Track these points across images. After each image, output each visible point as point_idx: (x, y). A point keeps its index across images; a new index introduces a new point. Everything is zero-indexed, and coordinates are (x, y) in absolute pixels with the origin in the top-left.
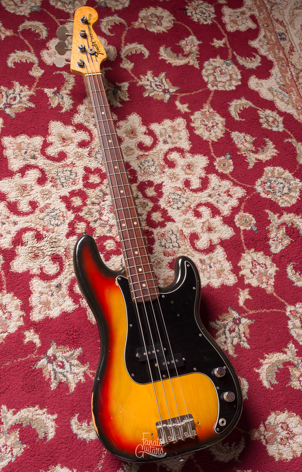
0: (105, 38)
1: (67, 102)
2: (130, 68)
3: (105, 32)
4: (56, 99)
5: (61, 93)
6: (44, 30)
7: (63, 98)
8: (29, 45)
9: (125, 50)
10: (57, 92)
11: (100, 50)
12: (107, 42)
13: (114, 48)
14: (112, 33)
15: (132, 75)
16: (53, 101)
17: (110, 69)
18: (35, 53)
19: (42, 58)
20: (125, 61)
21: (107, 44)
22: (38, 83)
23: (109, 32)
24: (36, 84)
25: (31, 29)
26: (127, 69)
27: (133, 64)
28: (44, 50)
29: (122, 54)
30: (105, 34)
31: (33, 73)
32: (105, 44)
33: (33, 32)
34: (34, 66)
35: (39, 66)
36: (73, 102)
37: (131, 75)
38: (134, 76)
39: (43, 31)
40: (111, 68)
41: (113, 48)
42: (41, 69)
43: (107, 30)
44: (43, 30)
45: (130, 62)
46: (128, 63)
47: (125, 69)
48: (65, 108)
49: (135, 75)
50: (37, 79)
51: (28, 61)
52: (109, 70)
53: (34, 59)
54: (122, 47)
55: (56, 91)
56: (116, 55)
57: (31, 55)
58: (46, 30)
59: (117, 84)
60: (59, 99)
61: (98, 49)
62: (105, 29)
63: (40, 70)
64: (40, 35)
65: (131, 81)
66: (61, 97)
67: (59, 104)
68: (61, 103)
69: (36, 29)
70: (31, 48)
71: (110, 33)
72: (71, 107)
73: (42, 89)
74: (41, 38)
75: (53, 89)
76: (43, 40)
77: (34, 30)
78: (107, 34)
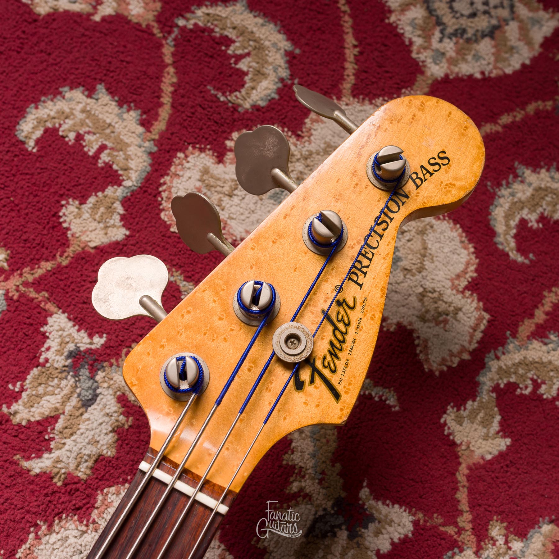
0: (477, 253)
1: (90, 434)
2: (478, 453)
3: (500, 227)
4: (58, 386)
5: (100, 376)
6: (273, 77)
7: (87, 403)
8: (166, 99)
9: (517, 357)
10: (90, 359)
11: (340, 365)
12: (471, 274)
13: (481, 319)
14: (519, 249)
15: (462, 495)
16: (41, 390)
17: (392, 401)
18: (159, 143)
19: (167, 179)
20: (480, 408)
21: (464, 283)
22: (59, 270)
23: (516, 236)
24: (47, 266)
25: (228, 41)
26: (462, 450)
27: (503, 444)
28: (202, 150)
29: (494, 365)
30: (492, 233)
31: (79, 216)
32: (458, 276)
33: (231, 57)
34: (110, 191)
35: (125, 202)
36: (110, 453)
37: (456, 489)
38: (464, 506)
39: (265, 76)
40: (399, 399)
41: (476, 314)
42: (123, 218)
43: (513, 223)
44: (269, 70)
45: (495, 426)
46: (485, 423)
47: (453, 444)
48: (56, 454)
49: (473, 506)
50: (70, 251)
51: (104, 157)
52: (382, 401)
53: (132, 164)
54: (514, 335)
55: (89, 352)
56: (466, 356)
57: (138, 141)
58: (282, 80)
59: (364, 493)
60: (68, 398)
61: (334, 351)
62: (508, 216)
63: (116, 219)
64: (243, 86)
65: (438, 519)
66: (88, 395)
67: (52, 420)
68: (59, 425)
69: (248, 54)
70: (165, 113)
71: (513, 244)
72: (83, 472)
73: (50, 307)
74: (235, 97)
75: (91, 336)
76: (235, 107)
77: (239, 52)
78: (500, 239)
